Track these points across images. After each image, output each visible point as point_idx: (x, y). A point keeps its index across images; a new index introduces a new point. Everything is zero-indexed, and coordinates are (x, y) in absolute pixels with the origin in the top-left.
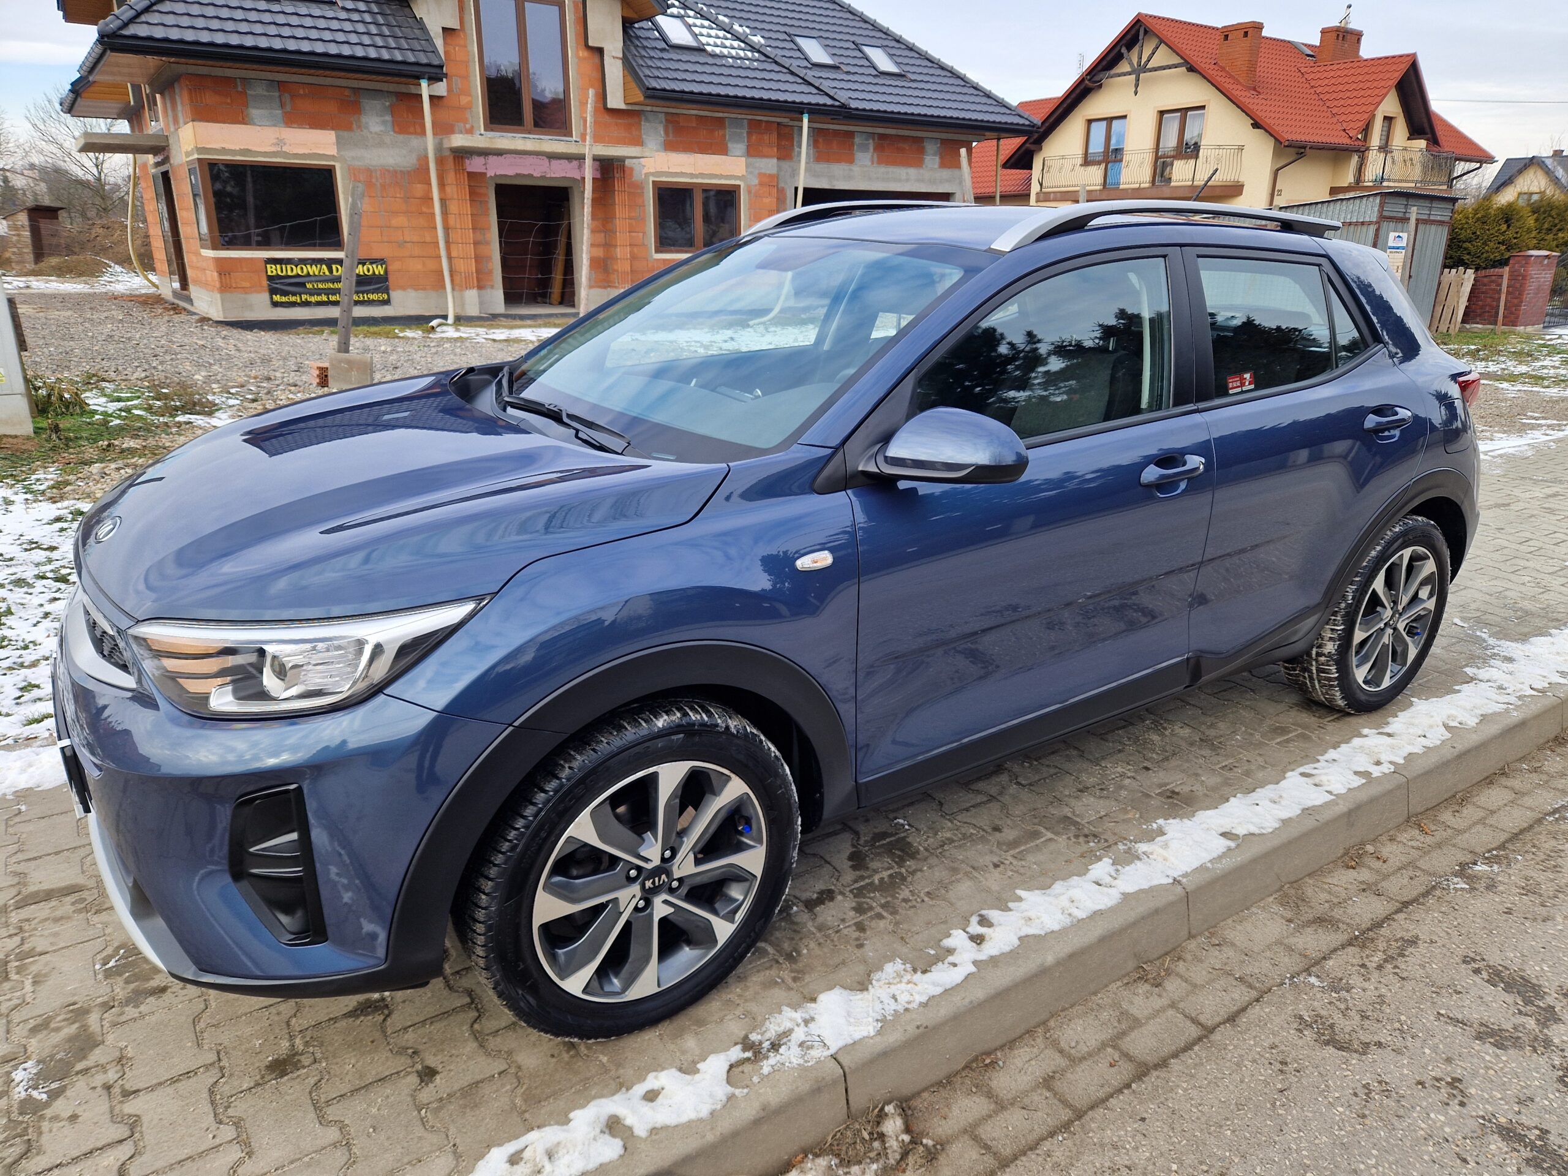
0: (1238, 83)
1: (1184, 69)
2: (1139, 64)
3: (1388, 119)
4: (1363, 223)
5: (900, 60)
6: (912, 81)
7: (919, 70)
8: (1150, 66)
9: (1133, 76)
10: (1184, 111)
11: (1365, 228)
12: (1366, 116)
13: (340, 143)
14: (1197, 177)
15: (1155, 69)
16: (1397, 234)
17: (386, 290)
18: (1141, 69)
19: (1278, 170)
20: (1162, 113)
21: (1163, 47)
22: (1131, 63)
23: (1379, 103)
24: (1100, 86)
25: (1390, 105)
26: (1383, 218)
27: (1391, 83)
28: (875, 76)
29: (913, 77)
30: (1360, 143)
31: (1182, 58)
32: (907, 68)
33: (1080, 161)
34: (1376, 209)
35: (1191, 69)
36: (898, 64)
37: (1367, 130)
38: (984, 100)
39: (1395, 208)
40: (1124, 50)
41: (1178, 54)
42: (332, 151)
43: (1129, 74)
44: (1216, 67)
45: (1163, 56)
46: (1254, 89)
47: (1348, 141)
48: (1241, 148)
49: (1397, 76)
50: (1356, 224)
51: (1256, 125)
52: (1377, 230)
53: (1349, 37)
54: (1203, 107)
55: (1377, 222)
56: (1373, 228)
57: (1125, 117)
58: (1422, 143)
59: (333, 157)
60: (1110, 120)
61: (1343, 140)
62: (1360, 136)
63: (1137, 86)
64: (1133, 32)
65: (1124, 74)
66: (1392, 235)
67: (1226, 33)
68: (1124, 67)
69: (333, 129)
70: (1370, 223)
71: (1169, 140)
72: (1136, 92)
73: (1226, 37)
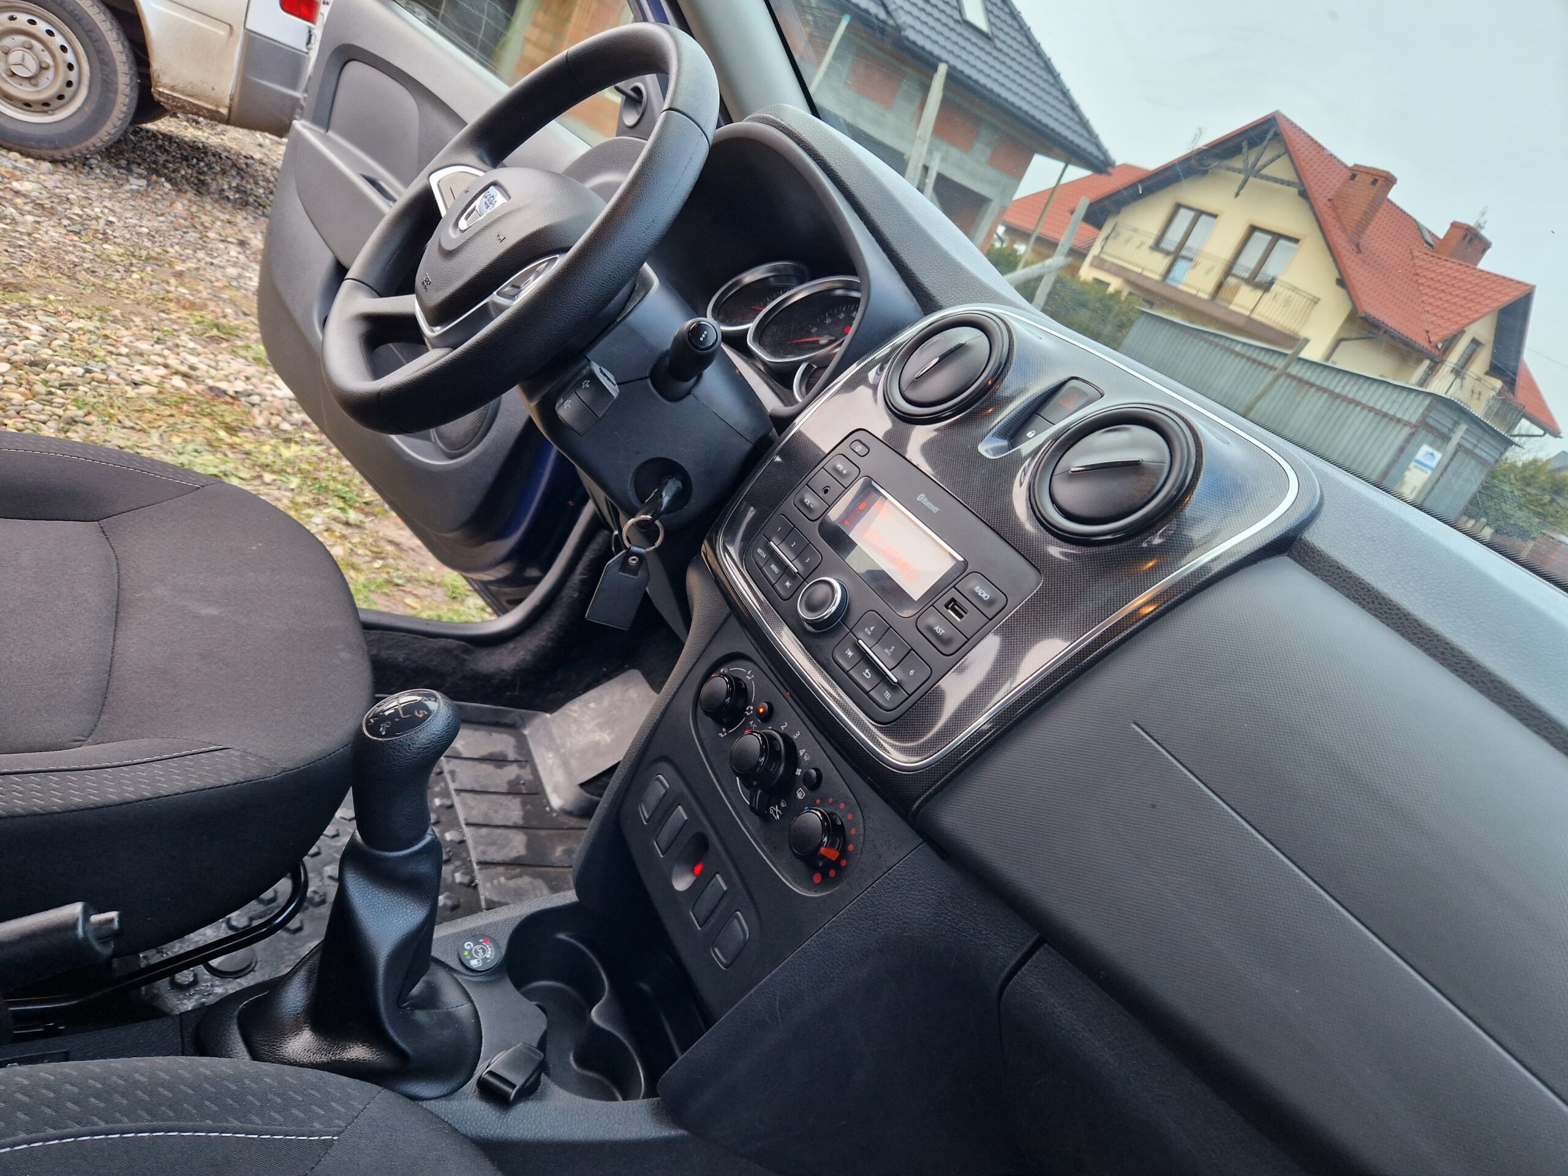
0: (1344, 230)
1: (1295, 191)
2: (1253, 167)
3: (1475, 343)
4: (1399, 421)
5: (993, 20)
6: (995, 47)
7: (1010, 41)
8: (1264, 172)
9: (1242, 177)
10: (1277, 236)
11: (1399, 427)
12: (1456, 327)
14: (1259, 309)
15: (1267, 178)
16: (1431, 450)
18: (1253, 172)
19: (1343, 340)
20: (1253, 229)
21: (1285, 159)
22: (1246, 161)
23: (1474, 321)
24: (1205, 173)
25: (1483, 329)
26: (1424, 424)
27: (1496, 304)
28: (956, 21)
29: (999, 44)
30: (1437, 352)
31: (1299, 177)
32: (997, 33)
33: (1150, 241)
34: (1421, 410)
35: (1303, 194)
36: (991, 24)
37: (1450, 343)
38: (1068, 111)
39: (1442, 419)
40: (1245, 144)
41: (1296, 169)
43: (1240, 171)
44: (1329, 204)
45: (1280, 169)
46: (1357, 246)
47: (1426, 345)
48: (1316, 301)
49: (1506, 300)
50: (1392, 418)
51: (1341, 282)
52: (1412, 435)
53: (1476, 242)
54: (1296, 241)
55: (1415, 426)
56: (1407, 431)
57: (1215, 216)
58: (1498, 384)
60: (1200, 213)
61: (1421, 341)
62: (1440, 346)
63: (1241, 187)
64: (1262, 129)
65: (1234, 170)
66: (1425, 449)
67: (1355, 172)
68: (1238, 163)
70: (1407, 424)
71: (1249, 260)
72: (1237, 195)
73: (1353, 177)
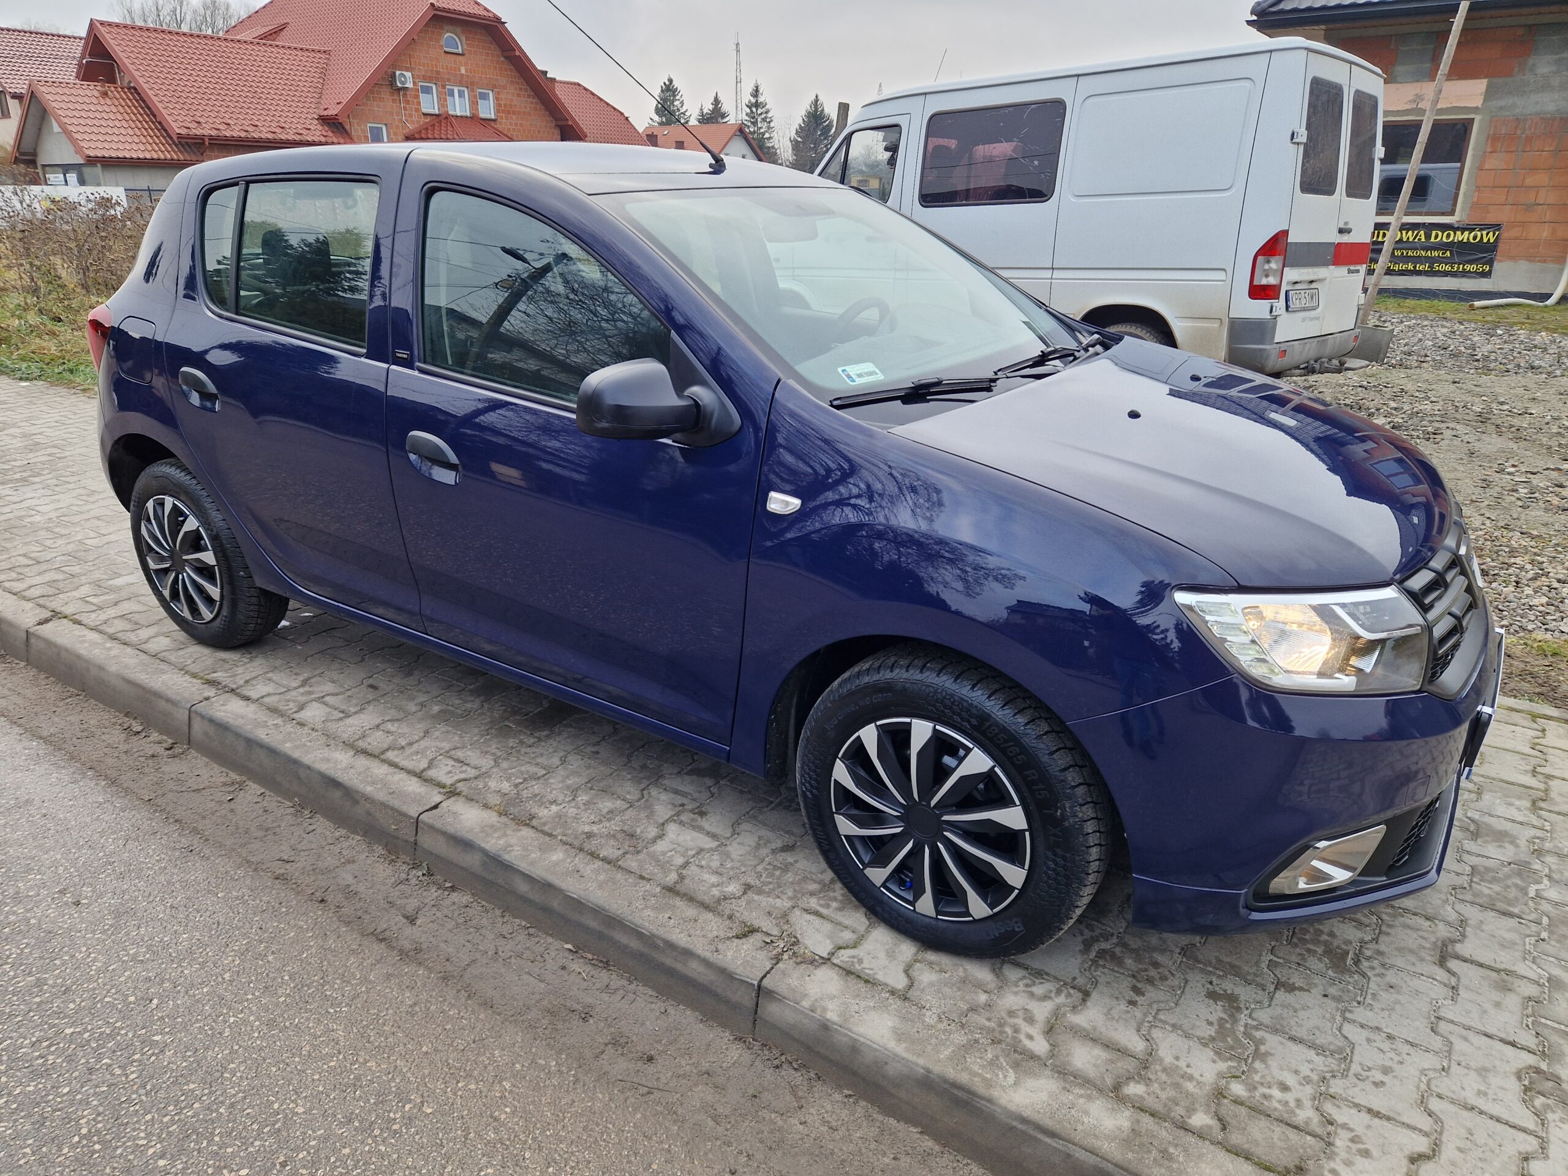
13: (1489, 94)
17: (1491, 263)
42: (1478, 102)
59: (1475, 110)
69: (1485, 77)
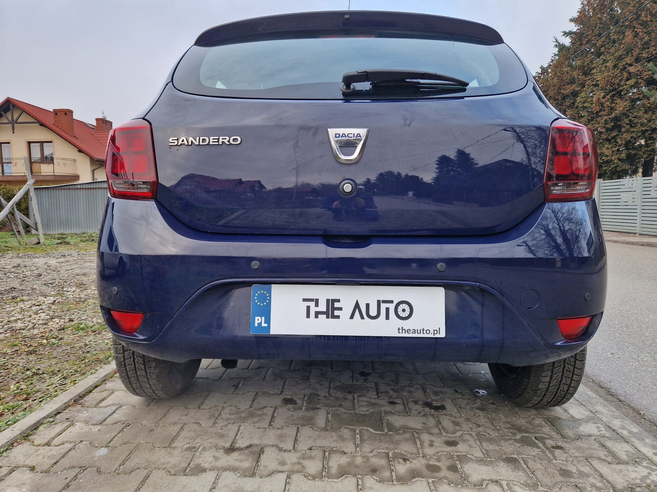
0: (67, 133)
1: (38, 125)
2: (12, 120)
8: (19, 121)
9: (10, 125)
10: (42, 143)
14: (56, 171)
15: (23, 123)
18: (14, 122)
19: (95, 170)
20: (29, 143)
21: (24, 114)
22: (7, 119)
31: (36, 119)
35: (42, 125)
40: (3, 113)
41: (33, 118)
43: (8, 123)
44: (54, 126)
45: (25, 118)
46: (75, 137)
48: (75, 160)
51: (80, 151)
53: (107, 122)
54: (51, 142)
57: (9, 143)
63: (13, 129)
64: (6, 105)
67: (56, 112)
71: (36, 154)
72: (14, 132)
73: (56, 114)
